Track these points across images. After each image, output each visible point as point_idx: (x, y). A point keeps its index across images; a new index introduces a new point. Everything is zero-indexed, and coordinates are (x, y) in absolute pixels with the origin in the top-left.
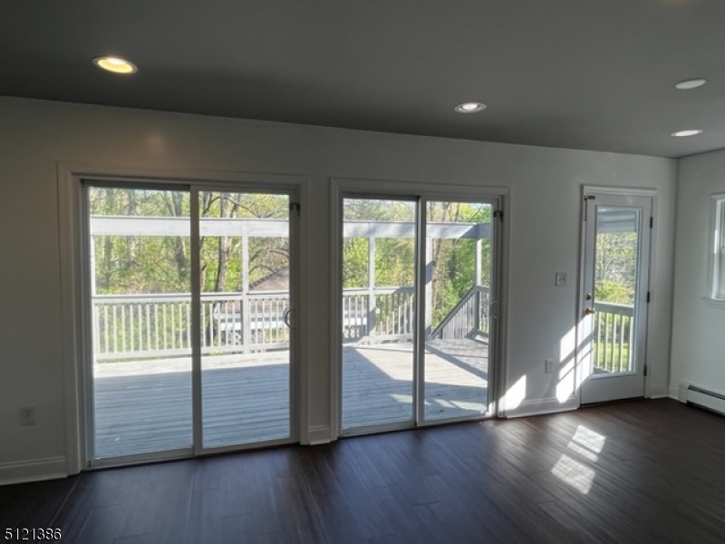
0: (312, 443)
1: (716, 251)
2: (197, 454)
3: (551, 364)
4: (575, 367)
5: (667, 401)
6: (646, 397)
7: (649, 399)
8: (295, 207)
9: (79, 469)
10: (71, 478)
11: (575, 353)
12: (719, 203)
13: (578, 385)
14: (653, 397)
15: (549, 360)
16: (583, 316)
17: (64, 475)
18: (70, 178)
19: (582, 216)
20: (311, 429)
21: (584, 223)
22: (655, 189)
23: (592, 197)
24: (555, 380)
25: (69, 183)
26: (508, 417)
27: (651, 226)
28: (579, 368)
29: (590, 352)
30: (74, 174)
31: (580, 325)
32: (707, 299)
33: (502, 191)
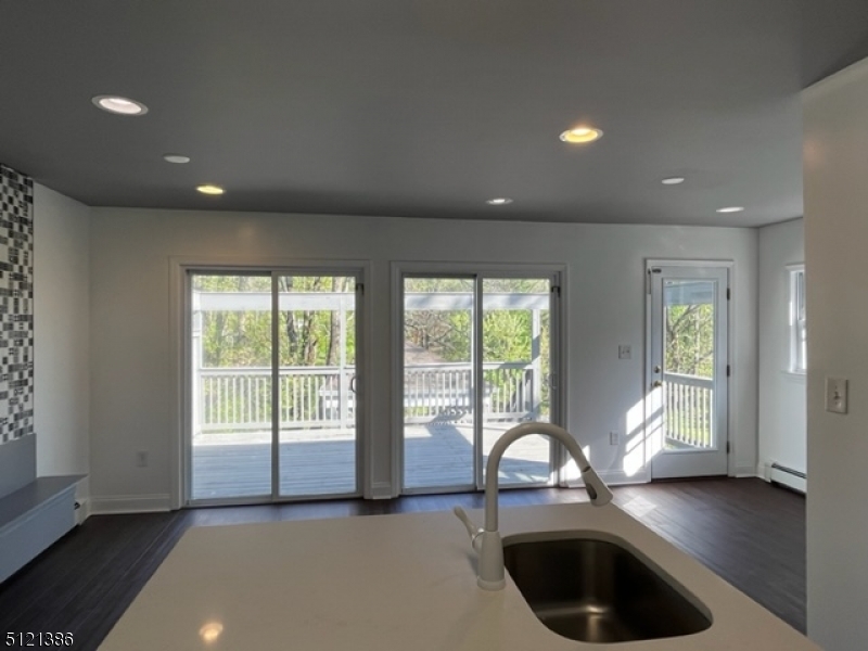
0: (375, 498)
1: (792, 322)
2: (275, 500)
3: (616, 435)
4: (644, 440)
5: (754, 480)
6: (731, 475)
7: (734, 478)
8: (360, 288)
9: (180, 506)
10: (174, 512)
11: (644, 426)
12: (793, 273)
13: (648, 459)
14: (738, 476)
15: (614, 432)
16: (651, 389)
17: (168, 510)
18: (179, 267)
19: (647, 289)
20: (374, 485)
21: (649, 297)
22: (731, 260)
23: (658, 271)
24: (622, 453)
25: (178, 271)
26: (570, 486)
27: (728, 297)
28: (648, 441)
29: (661, 425)
30: (181, 265)
31: (648, 397)
32: (786, 373)
33: (559, 268)
